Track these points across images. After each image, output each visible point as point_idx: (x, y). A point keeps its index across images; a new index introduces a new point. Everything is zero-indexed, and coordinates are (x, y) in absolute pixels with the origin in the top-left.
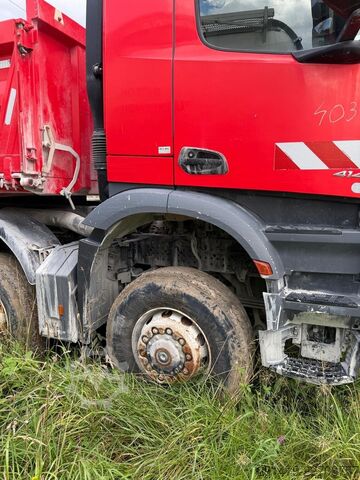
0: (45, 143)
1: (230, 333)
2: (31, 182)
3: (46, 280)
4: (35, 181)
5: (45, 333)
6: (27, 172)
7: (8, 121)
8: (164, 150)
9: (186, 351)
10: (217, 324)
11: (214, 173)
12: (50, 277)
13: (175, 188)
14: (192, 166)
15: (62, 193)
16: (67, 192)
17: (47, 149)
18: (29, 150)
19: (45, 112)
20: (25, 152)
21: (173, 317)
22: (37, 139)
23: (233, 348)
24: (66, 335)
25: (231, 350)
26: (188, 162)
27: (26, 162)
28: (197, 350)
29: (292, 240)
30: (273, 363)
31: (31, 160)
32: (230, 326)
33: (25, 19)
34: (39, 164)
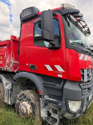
0: (11, 61)
1: (35, 107)
2: (6, 69)
4: (7, 69)
5: (5, 102)
6: (6, 67)
8: (27, 64)
9: (27, 111)
10: (33, 105)
11: (34, 70)
12: (7, 89)
13: (29, 72)
14: (31, 68)
15: (14, 71)
16: (15, 71)
17: (11, 63)
18: (7, 63)
20: (6, 63)
21: (26, 102)
22: (9, 61)
23: (36, 111)
24: (8, 103)
25: (35, 112)
26: (31, 67)
27: (6, 65)
28: (30, 111)
29: (47, 86)
30: (43, 116)
31: (7, 65)
32: (36, 106)
33: (10, 40)
34: (9, 66)
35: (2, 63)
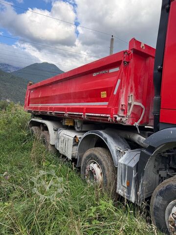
0: (130, 102)
2: (121, 119)
3: (123, 167)
4: (123, 119)
5: (120, 193)
6: (120, 115)
7: (115, 93)
12: (125, 165)
15: (134, 125)
16: (137, 124)
17: (130, 105)
18: (122, 105)
19: (131, 88)
20: (120, 106)
22: (126, 100)
24: (129, 197)
27: (120, 110)
31: (122, 110)
33: (128, 50)
34: (125, 112)
35: (106, 107)
